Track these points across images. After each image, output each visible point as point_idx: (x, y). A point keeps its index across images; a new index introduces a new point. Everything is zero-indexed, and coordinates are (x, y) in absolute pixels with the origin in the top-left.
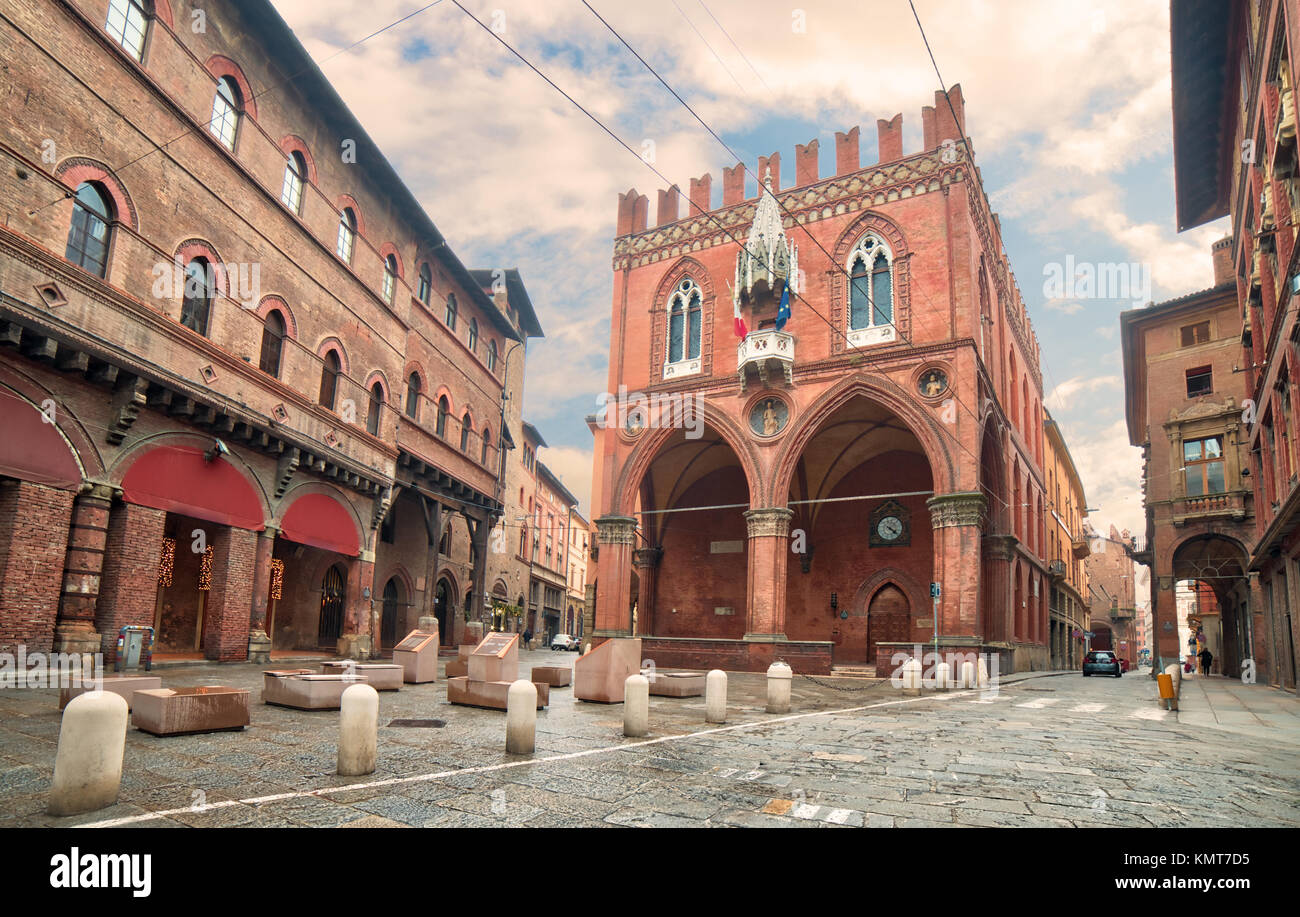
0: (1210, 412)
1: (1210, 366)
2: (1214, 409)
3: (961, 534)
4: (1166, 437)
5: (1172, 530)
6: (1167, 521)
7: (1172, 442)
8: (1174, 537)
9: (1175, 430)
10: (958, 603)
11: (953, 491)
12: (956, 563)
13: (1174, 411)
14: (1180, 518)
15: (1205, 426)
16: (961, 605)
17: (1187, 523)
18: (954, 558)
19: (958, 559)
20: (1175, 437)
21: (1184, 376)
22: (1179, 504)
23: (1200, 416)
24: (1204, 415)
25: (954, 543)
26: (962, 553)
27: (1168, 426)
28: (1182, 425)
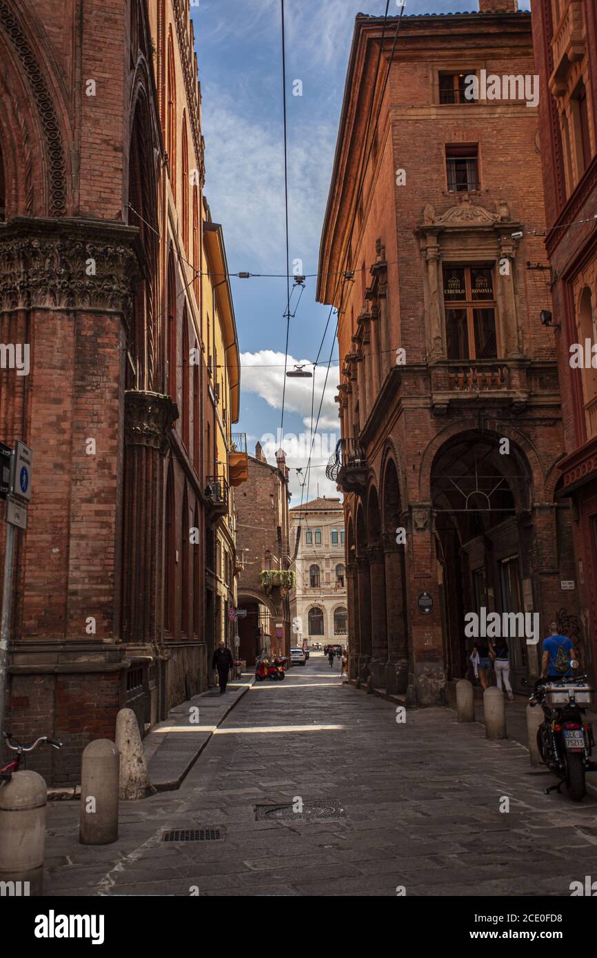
0: (478, 221)
1: (476, 146)
2: (483, 218)
3: (78, 334)
4: (417, 252)
5: (429, 420)
6: (421, 403)
7: (427, 262)
8: (432, 433)
9: (432, 241)
10: (63, 538)
11: (59, 209)
12: (62, 418)
13: (430, 209)
14: (441, 398)
15: (472, 242)
16: (73, 543)
17: (453, 408)
18: (58, 401)
19: (67, 405)
20: (431, 253)
21: (443, 151)
22: (440, 372)
23: (465, 224)
24: (471, 223)
25: (57, 358)
26: (79, 391)
27: (422, 233)
28: (442, 234)
